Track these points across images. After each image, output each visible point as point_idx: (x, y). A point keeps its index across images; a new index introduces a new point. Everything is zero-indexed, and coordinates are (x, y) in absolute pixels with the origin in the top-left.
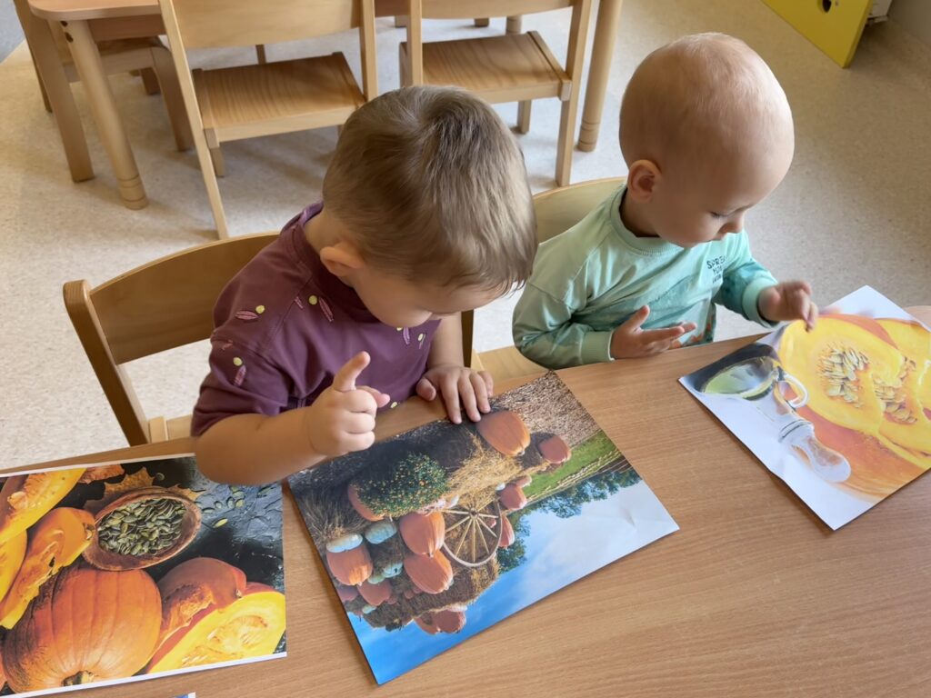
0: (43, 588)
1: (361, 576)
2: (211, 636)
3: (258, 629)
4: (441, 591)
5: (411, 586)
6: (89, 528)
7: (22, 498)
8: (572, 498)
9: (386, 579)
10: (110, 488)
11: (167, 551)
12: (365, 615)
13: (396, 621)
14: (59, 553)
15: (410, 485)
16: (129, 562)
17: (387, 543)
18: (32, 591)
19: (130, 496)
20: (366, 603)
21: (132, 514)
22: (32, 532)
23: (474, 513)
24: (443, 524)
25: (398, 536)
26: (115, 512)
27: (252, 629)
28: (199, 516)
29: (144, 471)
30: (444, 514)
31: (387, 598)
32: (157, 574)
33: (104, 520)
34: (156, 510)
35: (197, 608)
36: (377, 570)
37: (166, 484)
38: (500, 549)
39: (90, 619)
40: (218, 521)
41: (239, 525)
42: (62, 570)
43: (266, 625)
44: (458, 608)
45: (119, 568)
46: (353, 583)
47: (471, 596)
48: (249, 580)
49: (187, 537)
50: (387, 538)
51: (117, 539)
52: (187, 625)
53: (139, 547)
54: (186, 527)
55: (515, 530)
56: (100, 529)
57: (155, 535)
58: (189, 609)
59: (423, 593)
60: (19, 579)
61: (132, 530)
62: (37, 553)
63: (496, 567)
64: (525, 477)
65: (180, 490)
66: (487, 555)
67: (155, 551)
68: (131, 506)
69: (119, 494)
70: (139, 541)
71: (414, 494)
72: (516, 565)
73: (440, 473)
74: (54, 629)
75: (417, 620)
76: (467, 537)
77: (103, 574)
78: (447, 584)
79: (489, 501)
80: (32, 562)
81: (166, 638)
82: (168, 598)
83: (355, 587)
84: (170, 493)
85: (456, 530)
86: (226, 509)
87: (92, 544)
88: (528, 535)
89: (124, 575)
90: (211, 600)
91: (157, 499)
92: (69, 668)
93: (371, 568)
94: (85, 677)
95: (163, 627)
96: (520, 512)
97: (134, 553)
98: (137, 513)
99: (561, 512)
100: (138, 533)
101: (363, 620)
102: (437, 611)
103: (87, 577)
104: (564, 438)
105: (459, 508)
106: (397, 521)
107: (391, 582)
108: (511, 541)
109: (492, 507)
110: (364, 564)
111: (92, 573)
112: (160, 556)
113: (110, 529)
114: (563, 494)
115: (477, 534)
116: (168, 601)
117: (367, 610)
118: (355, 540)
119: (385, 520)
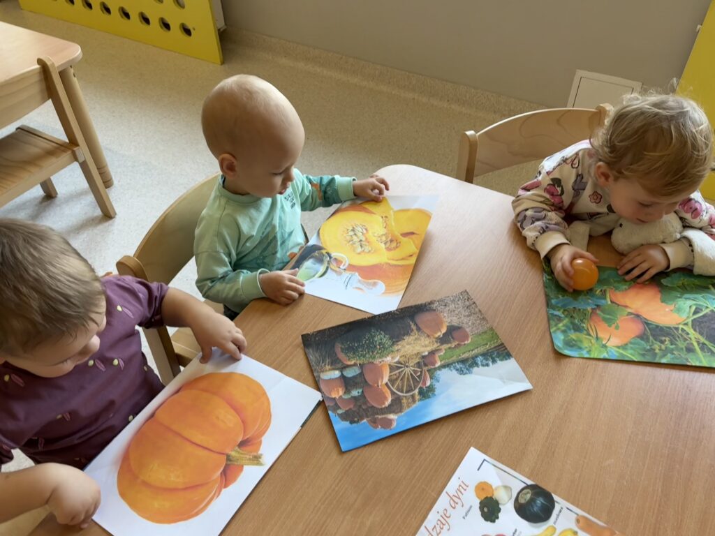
1: (338, 393)
4: (383, 406)
5: (366, 402)
8: (468, 364)
9: (352, 397)
12: (338, 414)
13: (356, 419)
15: (371, 347)
17: (354, 377)
20: (339, 408)
23: (407, 367)
24: (388, 370)
25: (361, 374)
30: (389, 365)
31: (352, 406)
36: (347, 391)
38: (421, 388)
44: (392, 416)
46: (333, 396)
47: (401, 411)
50: (355, 374)
55: (431, 378)
59: (373, 407)
63: (417, 397)
64: (440, 350)
66: (412, 390)
71: (373, 352)
72: (429, 397)
73: (389, 343)
75: (368, 421)
76: (402, 379)
78: (387, 403)
79: (417, 360)
83: (334, 399)
85: (396, 375)
88: (438, 382)
93: (344, 389)
96: (435, 369)
99: (461, 372)
101: (337, 417)
102: (380, 417)
104: (468, 330)
105: (399, 362)
106: (361, 366)
107: (355, 398)
108: (428, 384)
109: (418, 364)
110: (340, 387)
114: (463, 361)
115: (408, 379)
117: (340, 412)
118: (337, 374)
119: (355, 365)
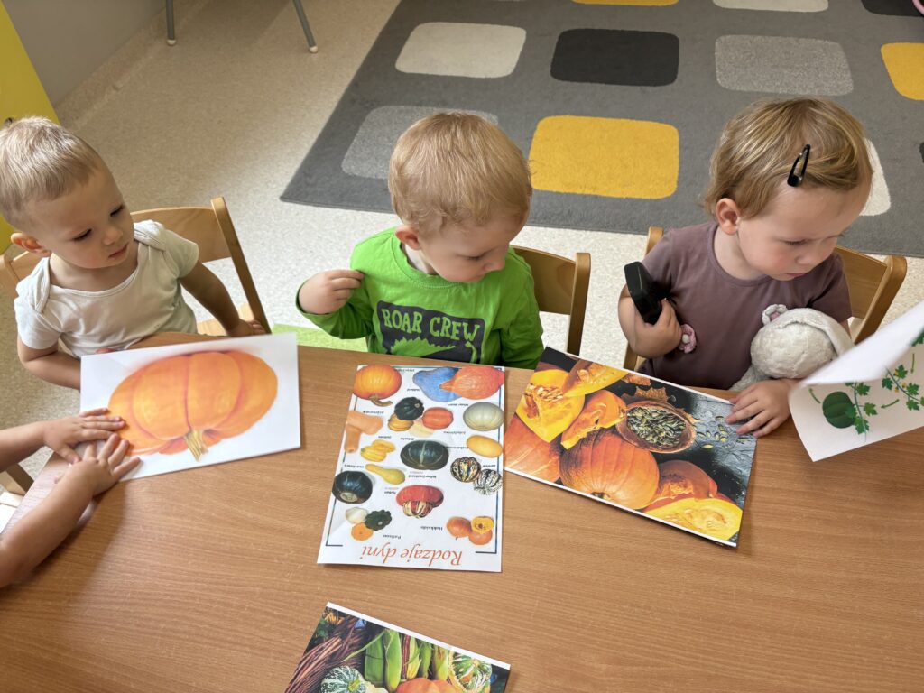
0: (589, 435)
2: (687, 511)
3: (719, 522)
6: (622, 411)
7: (586, 375)
10: (640, 392)
11: (667, 448)
14: (602, 418)
16: (644, 444)
18: (583, 433)
19: (650, 402)
21: (650, 415)
22: (588, 398)
26: (640, 408)
27: (716, 521)
28: (694, 435)
29: (664, 389)
32: (660, 459)
33: (632, 411)
34: (666, 419)
35: (681, 491)
37: (677, 405)
39: (614, 466)
40: (705, 444)
41: (720, 454)
42: (602, 429)
43: (725, 523)
45: (636, 444)
48: (719, 491)
49: (684, 445)
51: (638, 425)
52: (673, 498)
53: (651, 437)
54: (684, 438)
56: (628, 415)
57: (663, 434)
58: (676, 490)
60: (576, 423)
61: (649, 424)
62: (590, 412)
65: (685, 413)
67: (660, 444)
68: (651, 409)
69: (644, 398)
70: (652, 433)
74: (592, 461)
77: (626, 444)
80: (585, 416)
81: (658, 499)
82: (664, 477)
84: (677, 412)
86: (713, 439)
87: (623, 421)
89: (638, 449)
90: (691, 491)
91: (668, 412)
92: (598, 487)
94: (605, 497)
95: (658, 492)
97: (648, 439)
98: (654, 415)
100: (652, 428)
103: (616, 440)
111: (620, 440)
112: (664, 449)
113: (635, 417)
116: (663, 479)
